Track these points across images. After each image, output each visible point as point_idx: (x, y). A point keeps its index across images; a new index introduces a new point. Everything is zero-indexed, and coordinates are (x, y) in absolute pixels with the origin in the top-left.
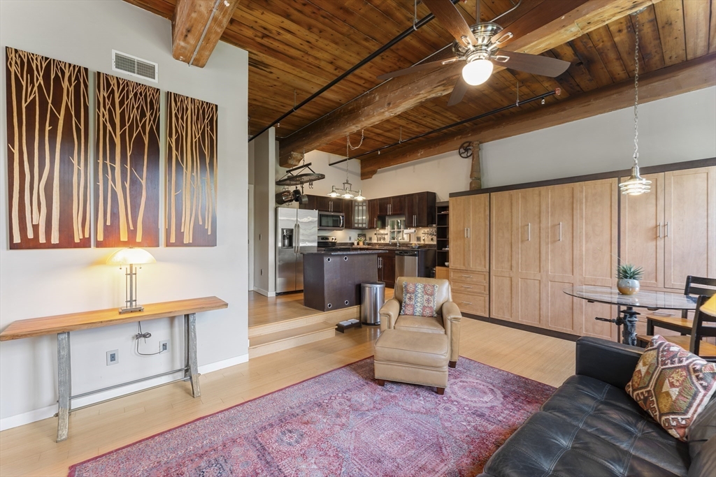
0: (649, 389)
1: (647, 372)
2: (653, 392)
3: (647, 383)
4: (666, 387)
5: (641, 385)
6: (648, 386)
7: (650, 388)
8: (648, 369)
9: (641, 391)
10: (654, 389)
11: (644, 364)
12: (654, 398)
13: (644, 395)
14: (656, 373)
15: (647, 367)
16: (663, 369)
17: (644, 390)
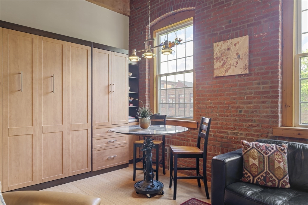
0: (265, 171)
1: (259, 162)
2: (269, 171)
3: (263, 168)
4: (276, 164)
5: (260, 171)
6: (264, 170)
7: (266, 169)
8: (259, 160)
9: (261, 174)
10: (269, 169)
11: (254, 159)
12: (271, 174)
13: (263, 176)
14: (265, 160)
15: (257, 159)
16: (269, 156)
17: (262, 173)
